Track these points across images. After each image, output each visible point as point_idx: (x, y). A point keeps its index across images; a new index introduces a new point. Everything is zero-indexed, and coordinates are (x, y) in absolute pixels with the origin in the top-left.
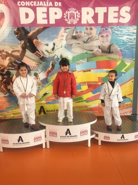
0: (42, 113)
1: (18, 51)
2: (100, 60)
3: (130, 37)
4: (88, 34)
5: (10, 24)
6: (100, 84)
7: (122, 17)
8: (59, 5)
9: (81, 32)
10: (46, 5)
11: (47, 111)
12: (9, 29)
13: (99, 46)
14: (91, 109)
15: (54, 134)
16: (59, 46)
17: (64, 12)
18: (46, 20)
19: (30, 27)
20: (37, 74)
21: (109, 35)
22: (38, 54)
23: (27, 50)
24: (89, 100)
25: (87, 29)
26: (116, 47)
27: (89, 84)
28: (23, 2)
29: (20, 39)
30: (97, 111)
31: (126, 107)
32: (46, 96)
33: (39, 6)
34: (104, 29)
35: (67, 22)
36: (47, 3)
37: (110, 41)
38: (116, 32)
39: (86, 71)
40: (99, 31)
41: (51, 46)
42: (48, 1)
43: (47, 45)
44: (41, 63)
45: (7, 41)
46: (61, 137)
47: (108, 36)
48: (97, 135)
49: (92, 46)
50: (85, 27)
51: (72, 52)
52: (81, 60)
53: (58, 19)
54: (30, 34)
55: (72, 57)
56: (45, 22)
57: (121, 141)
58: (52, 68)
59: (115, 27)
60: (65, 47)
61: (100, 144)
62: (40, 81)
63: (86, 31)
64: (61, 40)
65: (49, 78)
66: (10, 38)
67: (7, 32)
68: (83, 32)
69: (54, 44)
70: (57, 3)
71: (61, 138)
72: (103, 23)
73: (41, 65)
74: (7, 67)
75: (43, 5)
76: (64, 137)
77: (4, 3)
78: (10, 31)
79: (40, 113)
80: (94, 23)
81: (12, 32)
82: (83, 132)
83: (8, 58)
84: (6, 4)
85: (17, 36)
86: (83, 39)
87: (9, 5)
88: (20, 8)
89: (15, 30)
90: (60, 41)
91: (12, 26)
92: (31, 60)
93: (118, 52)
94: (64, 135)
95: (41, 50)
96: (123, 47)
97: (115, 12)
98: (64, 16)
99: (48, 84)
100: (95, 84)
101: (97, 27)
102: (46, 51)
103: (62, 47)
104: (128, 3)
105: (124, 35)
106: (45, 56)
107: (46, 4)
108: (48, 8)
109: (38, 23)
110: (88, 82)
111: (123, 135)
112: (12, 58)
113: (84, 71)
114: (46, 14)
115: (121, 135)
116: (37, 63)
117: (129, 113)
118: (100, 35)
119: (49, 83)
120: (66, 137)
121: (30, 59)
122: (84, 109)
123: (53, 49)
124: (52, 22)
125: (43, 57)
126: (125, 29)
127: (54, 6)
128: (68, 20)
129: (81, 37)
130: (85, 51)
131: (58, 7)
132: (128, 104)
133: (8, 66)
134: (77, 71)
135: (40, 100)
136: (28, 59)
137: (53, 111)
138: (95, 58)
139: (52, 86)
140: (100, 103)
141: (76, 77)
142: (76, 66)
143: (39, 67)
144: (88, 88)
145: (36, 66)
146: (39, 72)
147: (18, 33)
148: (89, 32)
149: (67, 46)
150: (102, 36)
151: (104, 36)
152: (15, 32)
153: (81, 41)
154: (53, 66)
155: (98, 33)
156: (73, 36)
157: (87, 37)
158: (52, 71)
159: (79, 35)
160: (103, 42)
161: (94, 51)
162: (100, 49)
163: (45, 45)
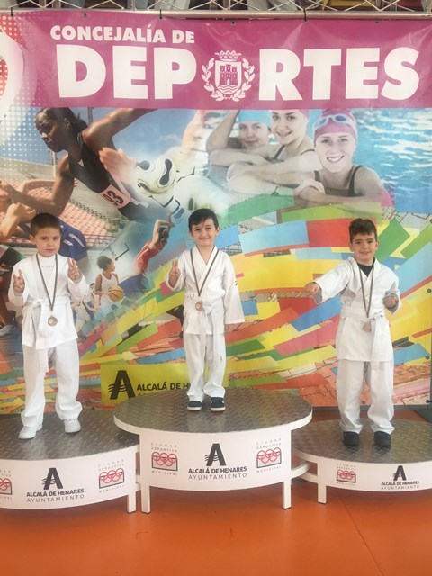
0: (123, 396)
1: (48, 185)
2: (319, 219)
3: (417, 143)
4: (279, 134)
5: (23, 98)
7: (391, 81)
8: (187, 42)
9: (256, 126)
10: (143, 40)
11: (139, 387)
12: (19, 114)
13: (317, 173)
14: (292, 383)
15: (168, 463)
16: (185, 171)
17: (201, 62)
18: (146, 87)
19: (90, 110)
20: (109, 261)
21: (349, 137)
22: (115, 197)
23: (76, 181)
24: (283, 351)
25: (276, 117)
26: (374, 177)
27: (282, 295)
28: (68, 28)
29: (56, 145)
30: (311, 390)
31: (410, 378)
32: (139, 336)
33: (121, 43)
34: (334, 120)
35: (211, 93)
36: (149, 32)
37: (353, 158)
38: (372, 128)
39: (274, 255)
40: (316, 125)
41: (158, 168)
42: (150, 26)
43: (145, 166)
44: (122, 227)
45: (12, 152)
46: (190, 471)
47: (346, 140)
48: (313, 469)
49: (294, 172)
50: (271, 111)
51: (226, 191)
52: (257, 215)
53: (182, 85)
54: (90, 131)
55: (227, 207)
56: (141, 93)
57: (396, 489)
58: (159, 241)
59: (368, 113)
60: (205, 175)
61: (322, 497)
62: (119, 285)
63: (273, 125)
64: (193, 152)
65: (147, 275)
66: (23, 142)
67: (14, 124)
68: (264, 128)
69: (169, 164)
70: (181, 33)
71: (190, 477)
72: (329, 98)
73: (121, 234)
74: (9, 236)
75: (133, 39)
76: (201, 471)
77: (5, 28)
78: (24, 119)
79: (114, 396)
80: (300, 98)
81: (30, 122)
82: (268, 457)
83: (13, 207)
84: (13, 32)
85: (44, 135)
86: (263, 150)
87: (21, 37)
88: (58, 46)
89: (41, 115)
90: (189, 155)
91: (29, 104)
92: (90, 215)
93: (379, 194)
94: (203, 464)
95: (126, 182)
96: (397, 177)
97: (367, 64)
98: (203, 76)
99: (146, 294)
100: (304, 295)
101: (310, 110)
102: (142, 185)
103: (193, 174)
104: (410, 36)
105: (397, 137)
106: (137, 203)
107: (144, 35)
108: (151, 48)
109: (115, 97)
110: (278, 290)
111: (400, 468)
112: (27, 207)
113: (268, 254)
114: (144, 68)
115: (395, 467)
116: (108, 226)
117: (419, 396)
118: (321, 138)
119: (150, 292)
120: (208, 471)
121: (86, 213)
122: (268, 380)
123: (165, 180)
124: (164, 92)
126: (402, 117)
127: (169, 44)
128: (216, 89)
129: (257, 141)
130: (271, 189)
131: (183, 45)
132: (415, 367)
133: (13, 235)
134: (244, 252)
135: (117, 350)
136: (80, 212)
137: (161, 387)
138: (305, 210)
139: (158, 301)
140: (319, 361)
141: (241, 273)
142: (239, 236)
143: (115, 238)
144: (281, 311)
145: (104, 234)
146: (117, 256)
147: (51, 128)
148: (284, 128)
149: (210, 170)
150: (326, 141)
151: (332, 142)
152: (41, 122)
153: (256, 154)
154: (164, 235)
155: (314, 132)
156: (232, 138)
157: (278, 143)
158: (158, 252)
159: (252, 137)
160: (330, 159)
161: (298, 188)
162: (319, 181)
163: (139, 167)
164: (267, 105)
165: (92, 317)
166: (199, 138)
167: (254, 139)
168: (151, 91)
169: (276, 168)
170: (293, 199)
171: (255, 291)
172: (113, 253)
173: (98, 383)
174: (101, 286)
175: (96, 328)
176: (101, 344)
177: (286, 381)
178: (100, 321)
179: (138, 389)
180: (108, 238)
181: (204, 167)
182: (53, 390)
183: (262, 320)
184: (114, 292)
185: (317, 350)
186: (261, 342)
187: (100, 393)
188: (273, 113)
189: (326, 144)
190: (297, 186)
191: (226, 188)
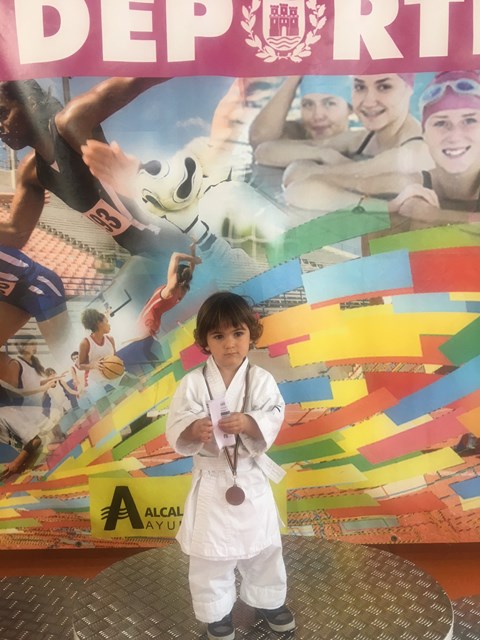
0: (124, 527)
1: (2, 201)
2: (430, 248)
4: (365, 114)
6: (430, 369)
9: (328, 102)
11: (149, 512)
13: (427, 176)
14: (387, 507)
18: (152, 44)
19: (66, 81)
20: (101, 318)
22: (108, 218)
23: (48, 194)
24: (375, 456)
25: (361, 87)
27: (370, 369)
29: (15, 138)
30: (418, 518)
32: (147, 434)
34: (454, 88)
35: (256, 50)
39: (356, 305)
40: (424, 99)
41: (173, 172)
43: (154, 169)
44: (120, 264)
47: (474, 121)
49: (389, 174)
50: (352, 77)
51: (282, 206)
52: (331, 243)
53: (211, 39)
54: (66, 115)
55: (282, 231)
56: (146, 53)
58: (177, 286)
60: (247, 181)
62: (115, 354)
64: (228, 144)
65: (160, 338)
68: (342, 105)
69: (190, 165)
72: (446, 54)
73: (117, 276)
79: (110, 525)
80: (399, 55)
86: (340, 141)
90: (222, 149)
92: (70, 247)
95: (124, 193)
98: (243, 23)
99: (159, 369)
100: (406, 368)
101: (416, 74)
102: (149, 199)
103: (229, 179)
106: (141, 227)
109: (105, 59)
110: (364, 361)
113: (347, 304)
114: (149, 14)
116: (98, 263)
118: (433, 119)
119: (164, 365)
121: (64, 244)
122: (349, 502)
123: (185, 190)
124: (181, 50)
125: (132, 229)
128: (264, 43)
129: (329, 126)
130: (352, 201)
134: (311, 300)
135: (114, 454)
136: (54, 243)
138: (406, 233)
140: (432, 472)
141: (306, 334)
142: (302, 276)
143: (109, 283)
144: (369, 393)
145: (93, 276)
146: (113, 310)
147: (8, 112)
148: (374, 104)
149: (256, 174)
150: (441, 123)
151: (452, 124)
153: (328, 147)
154: (184, 277)
155: (421, 109)
156: (291, 122)
157: (363, 128)
158: (176, 303)
159: (321, 120)
160: (448, 152)
161: (396, 199)
162: (430, 188)
163: (143, 170)
164: (344, 67)
165: (74, 404)
166: (238, 122)
167: (325, 123)
168: (162, 50)
169: (361, 167)
170: (388, 216)
171: (327, 362)
172: (107, 305)
173: (86, 506)
174: (87, 357)
175: (82, 421)
176: (89, 446)
177: (379, 505)
178: (86, 411)
179: (147, 515)
180: (99, 282)
181: (247, 169)
182: (19, 515)
183: (339, 408)
184: (108, 365)
185: (427, 455)
186: (338, 443)
187: (89, 520)
188: (356, 80)
189: (442, 128)
190: (394, 196)
191: (280, 201)
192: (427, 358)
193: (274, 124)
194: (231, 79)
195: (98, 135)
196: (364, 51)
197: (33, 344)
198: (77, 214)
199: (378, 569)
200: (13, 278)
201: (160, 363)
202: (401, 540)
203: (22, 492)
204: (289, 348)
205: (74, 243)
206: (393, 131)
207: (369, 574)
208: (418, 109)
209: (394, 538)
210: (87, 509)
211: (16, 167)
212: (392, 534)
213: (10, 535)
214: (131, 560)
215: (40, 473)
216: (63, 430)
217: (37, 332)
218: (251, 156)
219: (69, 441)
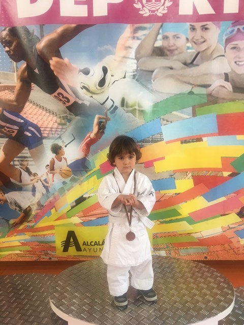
0: (72, 250)
1: (11, 88)
2: (227, 113)
4: (195, 43)
6: (226, 174)
9: (176, 37)
11: (84, 243)
13: (226, 75)
14: (202, 242)
16: (118, 75)
18: (86, 6)
19: (41, 27)
20: (60, 148)
22: (63, 97)
23: (33, 85)
24: (197, 217)
25: (193, 29)
27: (196, 174)
29: (16, 56)
30: (218, 248)
32: (83, 205)
34: (241, 29)
35: (139, 9)
39: (189, 142)
40: (226, 35)
41: (96, 74)
43: (86, 72)
44: (70, 121)
49: (207, 74)
50: (188, 24)
51: (152, 91)
52: (176, 110)
54: (42, 44)
55: (152, 104)
56: (81, 11)
58: (98, 132)
60: (134, 78)
62: (67, 166)
64: (124, 59)
65: (90, 158)
68: (183, 38)
69: (105, 70)
72: (238, 12)
73: (68, 127)
79: (66, 250)
80: (213, 12)
85: (7, 49)
86: (182, 57)
89: (4, 33)
90: (121, 62)
92: (44, 112)
99: (89, 173)
100: (213, 174)
101: (221, 22)
102: (84, 87)
103: (125, 77)
106: (80, 102)
109: (61, 15)
110: (192, 170)
113: (184, 141)
116: (59, 120)
118: (230, 45)
119: (92, 172)
121: (41, 110)
122: (184, 240)
123: (102, 83)
124: (101, 10)
128: (143, 6)
129: (177, 49)
134: (165, 141)
135: (67, 215)
136: (36, 110)
137: (101, 243)
138: (215, 105)
139: (98, 179)
140: (225, 225)
141: (163, 156)
142: (162, 127)
143: (64, 130)
144: (195, 185)
145: (56, 127)
146: (66, 144)
147: (12, 43)
148: (200, 38)
149: (138, 75)
150: (234, 48)
151: (240, 49)
152: (5, 38)
153: (175, 60)
154: (102, 127)
155: (224, 40)
156: (157, 47)
157: (194, 51)
158: (97, 141)
159: (172, 46)
160: (237, 63)
161: (210, 87)
162: (228, 81)
163: (81, 73)
164: (184, 19)
165: (47, 191)
166: (130, 47)
168: (90, 10)
169: (193, 71)
170: (206, 96)
171: (174, 171)
172: (63, 141)
173: (54, 240)
174: (54, 167)
175: (51, 199)
176: (55, 211)
177: (198, 241)
178: (53, 194)
179: (83, 245)
180: (59, 130)
181: (134, 72)
182: (21, 244)
183: (179, 194)
184: (64, 171)
185: (223, 217)
186: (178, 211)
187: (55, 247)
188: (191, 25)
189: (235, 50)
190: (209, 86)
191: (151, 88)
192: (225, 168)
193: (148, 49)
194: (126, 25)
195: (58, 55)
196: (195, 10)
197: (26, 161)
198: (48, 95)
199: (198, 272)
200: (16, 127)
201: (90, 170)
202: (209, 258)
203: (22, 233)
204: (155, 163)
205: (47, 110)
206: (209, 52)
207: (193, 274)
208: (222, 40)
209: (206, 257)
210: (54, 242)
211: (17, 71)
212: (205, 255)
213: (17, 254)
214: (77, 266)
215: (31, 224)
216: (42, 203)
217: (29, 155)
218: (136, 65)
219: (45, 209)
